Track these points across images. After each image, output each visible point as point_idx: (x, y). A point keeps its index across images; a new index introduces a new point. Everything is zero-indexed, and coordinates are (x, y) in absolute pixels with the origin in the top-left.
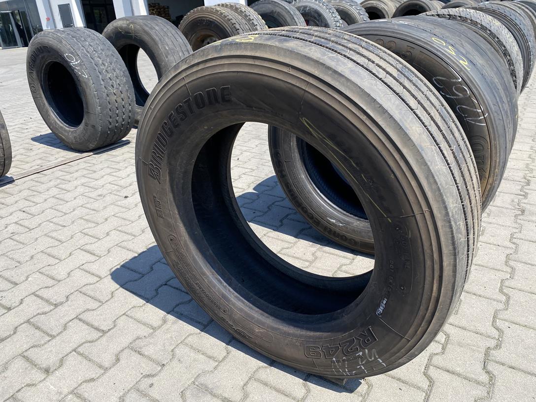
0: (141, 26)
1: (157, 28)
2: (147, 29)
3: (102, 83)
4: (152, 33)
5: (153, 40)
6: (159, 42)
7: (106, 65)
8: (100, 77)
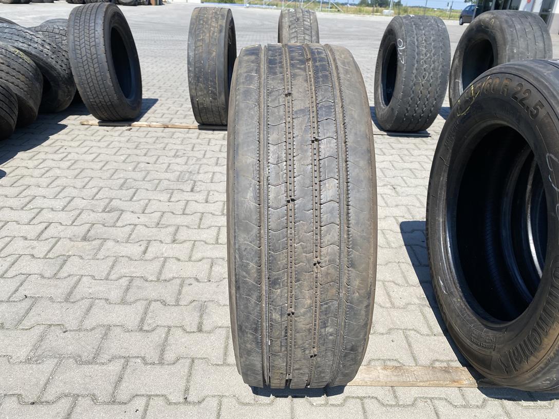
0: (501, 22)
1: (518, 27)
2: (505, 26)
3: (415, 71)
4: (508, 31)
5: (504, 39)
6: (509, 43)
7: (428, 55)
8: (416, 65)
